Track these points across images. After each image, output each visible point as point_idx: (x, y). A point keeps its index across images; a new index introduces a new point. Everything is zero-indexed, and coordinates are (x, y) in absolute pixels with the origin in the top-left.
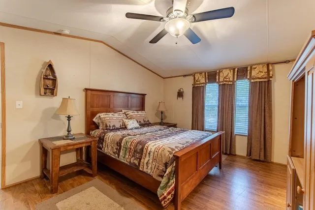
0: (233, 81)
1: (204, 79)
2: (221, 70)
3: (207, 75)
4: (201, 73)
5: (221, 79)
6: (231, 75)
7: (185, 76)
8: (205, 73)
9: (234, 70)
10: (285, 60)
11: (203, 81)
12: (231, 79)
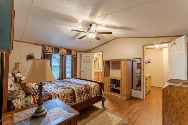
0: (66, 55)
1: (52, 50)
2: (61, 48)
3: (53, 48)
4: (50, 46)
5: (61, 53)
6: (65, 51)
7: (36, 44)
8: (52, 47)
9: (66, 49)
10: (80, 51)
11: (51, 51)
12: (65, 54)
